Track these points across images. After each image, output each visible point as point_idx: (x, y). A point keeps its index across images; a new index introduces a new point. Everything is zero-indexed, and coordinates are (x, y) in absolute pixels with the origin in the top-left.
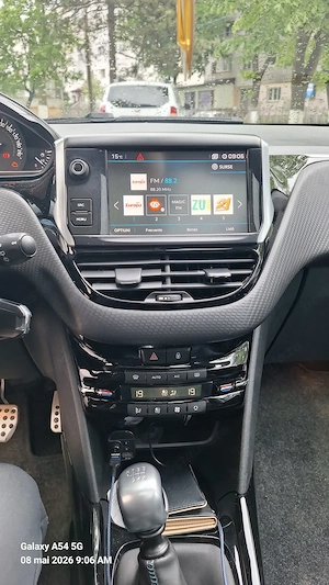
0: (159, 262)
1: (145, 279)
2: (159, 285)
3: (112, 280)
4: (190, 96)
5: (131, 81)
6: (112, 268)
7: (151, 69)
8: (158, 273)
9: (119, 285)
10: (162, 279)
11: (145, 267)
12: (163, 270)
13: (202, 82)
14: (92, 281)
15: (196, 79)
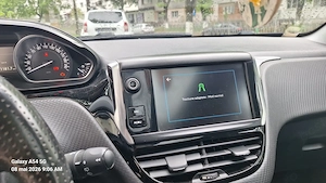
0: (197, 147)
1: (190, 163)
2: (200, 167)
3: (165, 167)
4: (132, 16)
5: (99, 9)
6: (163, 157)
7: (109, 2)
8: (198, 157)
9: (171, 171)
10: (201, 161)
11: (187, 153)
12: (201, 154)
13: (137, 9)
14: (150, 170)
15: (134, 7)
